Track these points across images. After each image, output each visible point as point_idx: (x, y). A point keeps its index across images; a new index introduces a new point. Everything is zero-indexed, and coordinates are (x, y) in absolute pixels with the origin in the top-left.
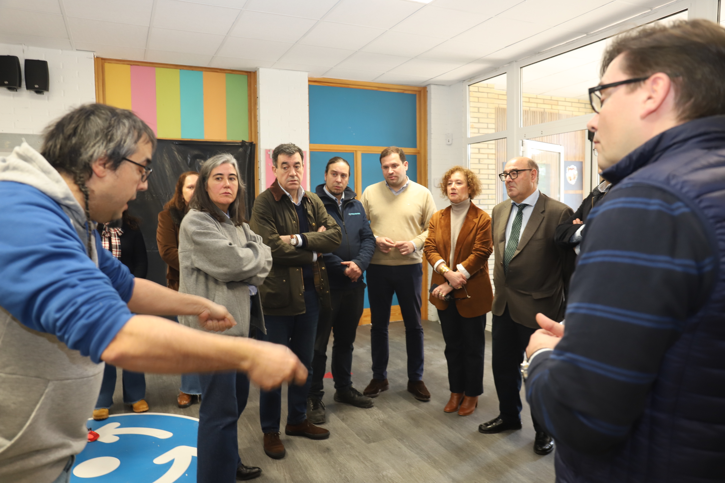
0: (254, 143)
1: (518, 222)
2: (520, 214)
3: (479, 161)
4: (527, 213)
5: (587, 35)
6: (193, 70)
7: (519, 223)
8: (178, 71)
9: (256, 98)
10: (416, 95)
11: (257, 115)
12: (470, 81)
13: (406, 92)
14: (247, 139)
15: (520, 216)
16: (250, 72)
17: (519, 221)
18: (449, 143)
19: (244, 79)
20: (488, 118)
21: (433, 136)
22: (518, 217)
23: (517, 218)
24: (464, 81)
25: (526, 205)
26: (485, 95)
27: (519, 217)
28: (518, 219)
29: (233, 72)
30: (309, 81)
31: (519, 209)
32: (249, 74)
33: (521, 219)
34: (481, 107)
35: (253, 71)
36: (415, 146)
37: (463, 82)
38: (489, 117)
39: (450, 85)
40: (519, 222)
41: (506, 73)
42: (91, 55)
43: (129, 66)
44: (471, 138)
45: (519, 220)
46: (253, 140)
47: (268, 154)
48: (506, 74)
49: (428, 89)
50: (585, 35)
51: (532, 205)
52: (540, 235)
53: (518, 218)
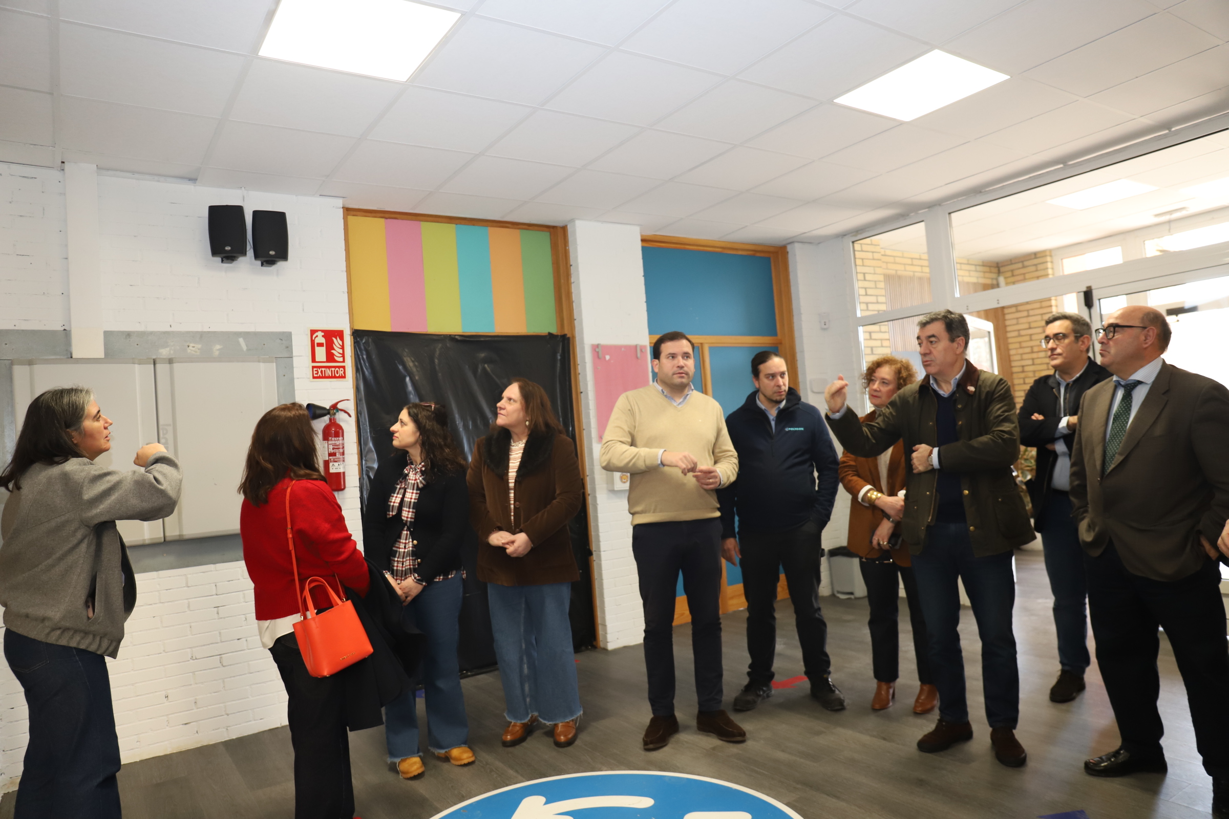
0: (568, 336)
1: (1123, 411)
2: (1127, 398)
3: (872, 350)
4: (1139, 395)
5: (1064, 165)
6: (474, 225)
7: (1125, 414)
8: (451, 227)
9: (569, 265)
10: (769, 258)
11: (572, 293)
12: (855, 236)
13: (758, 255)
14: (554, 331)
15: (1128, 401)
16: (554, 227)
17: (1126, 409)
18: (825, 327)
19: (545, 237)
20: (876, 288)
21: (804, 317)
22: (1123, 403)
23: (1123, 405)
24: (845, 235)
25: (1139, 383)
26: (870, 255)
27: (1125, 403)
28: (1124, 407)
29: (530, 228)
30: (643, 240)
31: (1125, 390)
32: (552, 230)
33: (1129, 406)
34: (867, 273)
35: (561, 224)
36: (775, 334)
37: (842, 238)
38: (878, 286)
39: (819, 243)
40: (1125, 412)
41: (923, 221)
42: (340, 203)
43: (383, 220)
44: (862, 318)
45: (1126, 407)
46: (566, 331)
47: (595, 351)
48: (923, 224)
49: (789, 248)
50: (1061, 166)
51: (1147, 382)
52: (1159, 430)
53: (1125, 405)
